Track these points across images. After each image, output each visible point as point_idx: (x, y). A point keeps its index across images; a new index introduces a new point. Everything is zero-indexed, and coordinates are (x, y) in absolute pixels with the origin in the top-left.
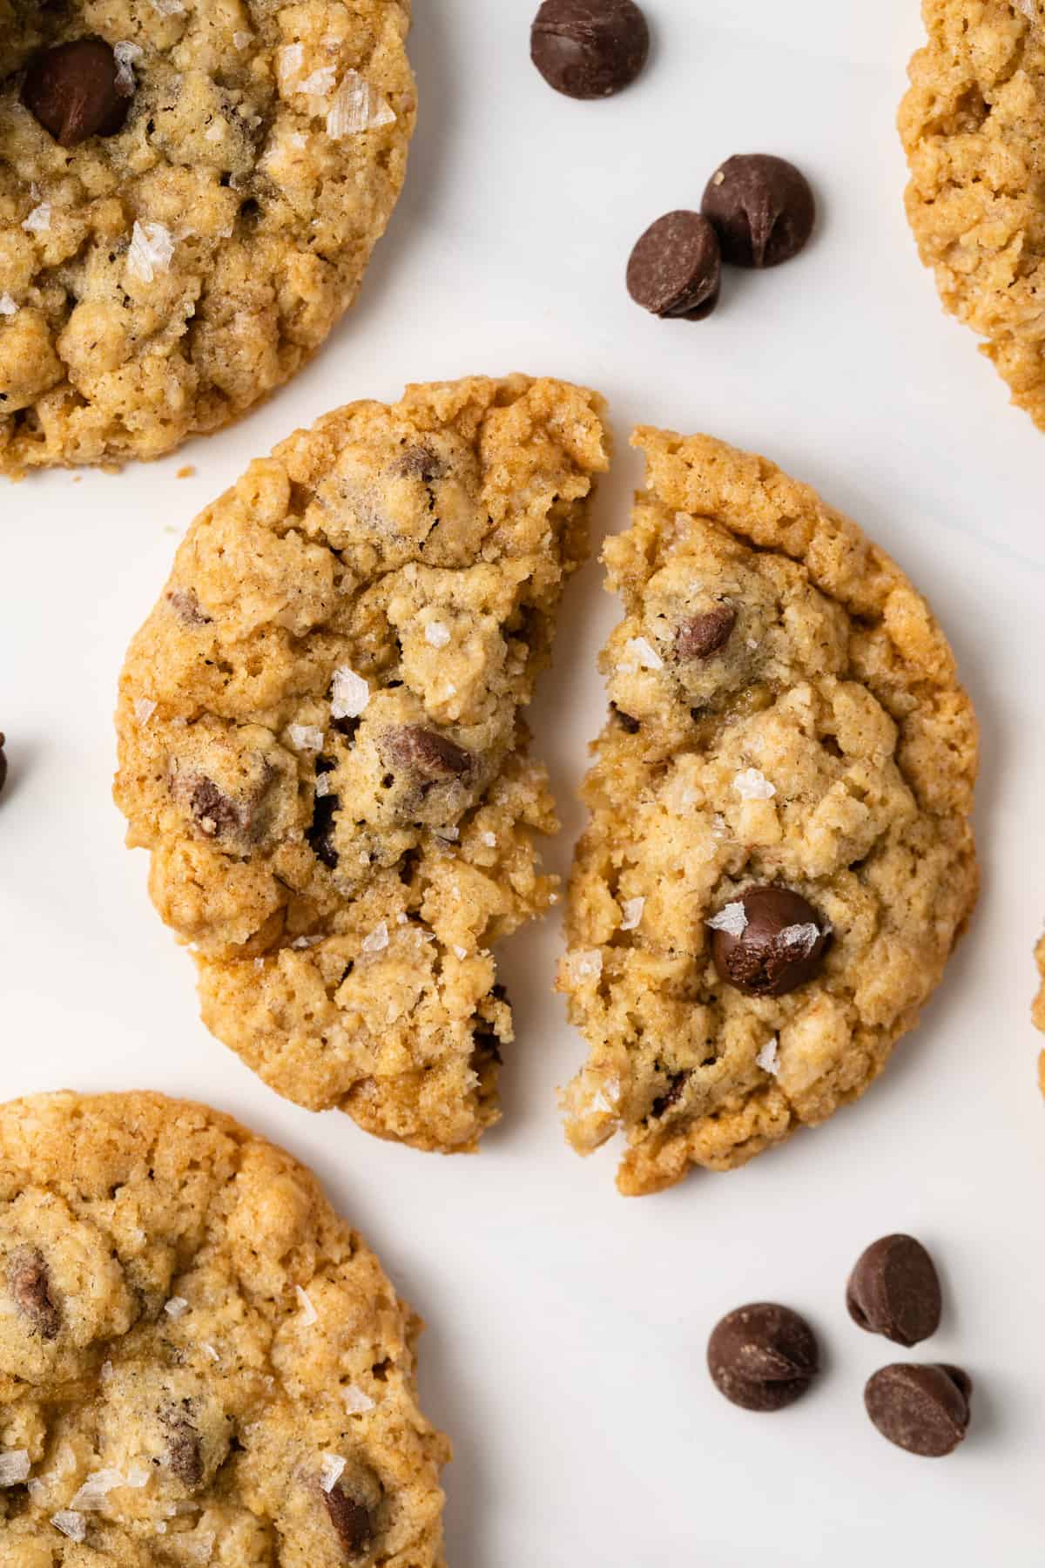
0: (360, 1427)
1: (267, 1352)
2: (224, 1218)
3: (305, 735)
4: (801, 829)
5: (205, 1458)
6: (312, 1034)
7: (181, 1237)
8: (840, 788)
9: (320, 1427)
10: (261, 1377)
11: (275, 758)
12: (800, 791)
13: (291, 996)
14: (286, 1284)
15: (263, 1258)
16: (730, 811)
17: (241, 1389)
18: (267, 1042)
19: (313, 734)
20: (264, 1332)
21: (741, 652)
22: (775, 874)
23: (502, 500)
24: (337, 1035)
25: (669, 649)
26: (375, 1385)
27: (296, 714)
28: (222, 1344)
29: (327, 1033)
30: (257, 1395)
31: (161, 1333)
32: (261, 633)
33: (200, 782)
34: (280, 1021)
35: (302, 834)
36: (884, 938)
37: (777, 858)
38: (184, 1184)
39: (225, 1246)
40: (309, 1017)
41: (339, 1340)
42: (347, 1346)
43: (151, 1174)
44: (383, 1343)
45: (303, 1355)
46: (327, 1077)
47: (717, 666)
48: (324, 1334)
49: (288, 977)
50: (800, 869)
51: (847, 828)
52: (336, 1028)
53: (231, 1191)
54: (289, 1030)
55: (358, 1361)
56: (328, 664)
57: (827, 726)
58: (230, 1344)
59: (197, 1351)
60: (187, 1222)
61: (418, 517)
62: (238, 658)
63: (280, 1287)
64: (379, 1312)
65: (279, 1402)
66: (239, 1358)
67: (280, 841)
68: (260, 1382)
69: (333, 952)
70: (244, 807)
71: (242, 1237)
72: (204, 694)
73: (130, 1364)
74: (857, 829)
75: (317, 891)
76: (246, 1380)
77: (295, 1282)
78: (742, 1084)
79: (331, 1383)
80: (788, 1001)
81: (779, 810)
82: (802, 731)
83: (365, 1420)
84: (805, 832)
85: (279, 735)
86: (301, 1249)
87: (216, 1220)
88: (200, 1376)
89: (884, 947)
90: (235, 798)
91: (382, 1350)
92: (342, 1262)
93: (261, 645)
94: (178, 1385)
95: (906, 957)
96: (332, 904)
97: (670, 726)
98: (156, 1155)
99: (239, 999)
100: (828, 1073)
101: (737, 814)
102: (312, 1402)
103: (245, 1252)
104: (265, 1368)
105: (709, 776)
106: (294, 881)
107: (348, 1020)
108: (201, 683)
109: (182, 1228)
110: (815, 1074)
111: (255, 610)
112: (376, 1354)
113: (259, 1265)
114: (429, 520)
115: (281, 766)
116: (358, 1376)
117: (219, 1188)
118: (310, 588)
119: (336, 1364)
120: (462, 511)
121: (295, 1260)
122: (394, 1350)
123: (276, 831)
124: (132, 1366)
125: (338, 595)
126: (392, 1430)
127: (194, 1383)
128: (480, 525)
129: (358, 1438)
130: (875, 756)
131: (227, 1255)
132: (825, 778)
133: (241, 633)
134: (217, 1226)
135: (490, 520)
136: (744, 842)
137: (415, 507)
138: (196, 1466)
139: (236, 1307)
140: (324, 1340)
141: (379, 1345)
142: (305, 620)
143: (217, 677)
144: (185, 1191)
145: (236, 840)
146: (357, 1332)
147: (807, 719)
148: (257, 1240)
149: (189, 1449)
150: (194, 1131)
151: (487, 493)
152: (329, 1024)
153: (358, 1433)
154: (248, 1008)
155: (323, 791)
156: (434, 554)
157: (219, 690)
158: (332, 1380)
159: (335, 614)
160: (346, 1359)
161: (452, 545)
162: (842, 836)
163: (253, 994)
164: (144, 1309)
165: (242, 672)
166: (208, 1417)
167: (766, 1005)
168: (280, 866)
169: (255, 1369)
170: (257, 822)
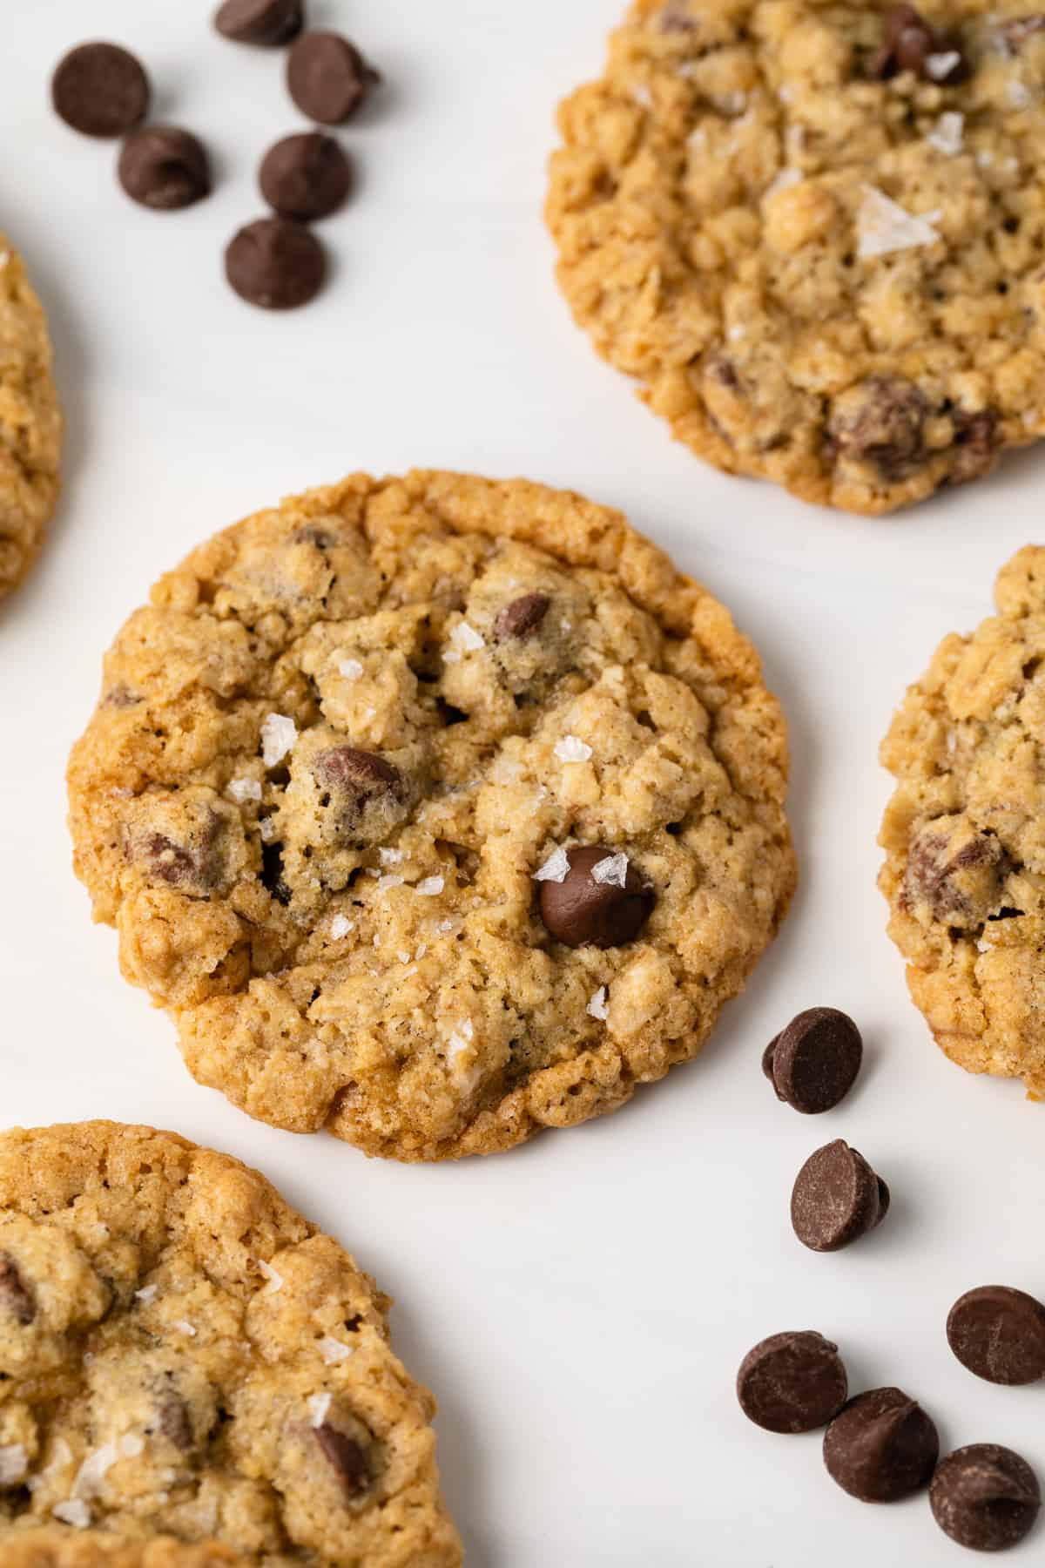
0: (341, 1374)
1: (243, 1321)
2: (182, 1216)
3: (245, 786)
4: (618, 789)
5: (194, 1421)
6: (291, 1049)
7: (143, 1233)
8: (653, 751)
9: (302, 1378)
10: (237, 1345)
11: (219, 806)
12: (616, 754)
13: (266, 1017)
14: (249, 1260)
15: (223, 1240)
16: (552, 780)
17: (220, 1357)
18: (249, 1061)
19: (252, 785)
20: (235, 1306)
21: (556, 634)
22: (597, 836)
23: (392, 556)
24: (315, 1048)
25: (489, 633)
26: (349, 1335)
27: (233, 773)
28: (195, 1321)
29: (306, 1048)
30: (237, 1362)
31: (135, 1318)
32: (188, 693)
33: (154, 838)
34: (259, 1041)
35: (254, 876)
36: (703, 891)
37: (598, 818)
38: (138, 1189)
39: (187, 1240)
40: (285, 1034)
41: (308, 1300)
42: (317, 1304)
43: (106, 1184)
44: (351, 1300)
45: (275, 1319)
46: (311, 1085)
47: (533, 645)
48: (293, 1296)
49: (260, 1002)
50: (619, 826)
51: (660, 784)
52: (313, 1041)
53: (186, 1190)
54: (269, 1049)
55: (329, 1315)
56: (255, 721)
57: (640, 702)
58: (204, 1319)
59: (175, 1331)
60: (146, 1219)
61: (317, 575)
62: (169, 719)
63: (244, 1263)
64: (343, 1274)
65: (258, 1366)
66: (214, 1330)
67: (234, 884)
68: (238, 1350)
69: (300, 978)
70: (195, 851)
71: (201, 1224)
72: (143, 759)
73: (111, 1350)
74: (671, 787)
75: (275, 925)
76: (224, 1348)
77: (258, 1257)
78: (574, 1032)
79: (305, 1340)
80: (614, 953)
81: (598, 774)
82: (617, 703)
83: (344, 1366)
84: (622, 791)
85: (221, 789)
86: (258, 1228)
87: (175, 1218)
88: (179, 1351)
89: (703, 899)
90: (187, 844)
91: (351, 1306)
92: (300, 1240)
93: (190, 704)
94: (159, 1360)
95: (724, 909)
96: (292, 937)
97: (495, 709)
98: (107, 1164)
99: (218, 1026)
100: (655, 1018)
101: (559, 783)
102: (290, 1361)
103: (206, 1239)
104: (241, 1337)
105: (532, 752)
106: (252, 914)
107: (322, 1033)
108: (141, 748)
109: (142, 1224)
110: (644, 1017)
111: (179, 675)
112: (347, 1312)
113: (220, 1246)
114: (328, 576)
115: (226, 814)
116: (331, 1329)
117: (173, 1190)
118: (228, 653)
119: (309, 1320)
120: (357, 569)
121: (255, 1240)
122: (361, 1305)
123: (230, 874)
124: (113, 1353)
125: (255, 659)
126: (373, 1371)
127: (174, 1357)
128: (374, 580)
129: (340, 1384)
130: (687, 729)
131: (190, 1248)
132: (639, 746)
133: (171, 695)
134: (176, 1223)
135: (384, 577)
136: (566, 804)
137: (313, 565)
138: (186, 1426)
139: (205, 1288)
140: (292, 1302)
141: (348, 1303)
142: (228, 678)
143: (154, 741)
144: (140, 1194)
145: (193, 882)
146: (323, 1291)
147: (621, 692)
148: (214, 1223)
149: (176, 1411)
150: (140, 1140)
151: (377, 552)
152: (306, 1039)
153: (340, 1379)
154: (227, 1034)
155: (267, 835)
156: (336, 609)
157: (158, 753)
158: (307, 1337)
159: (256, 677)
160: (317, 1315)
161: (352, 599)
162: (658, 794)
163: (230, 1020)
164: (116, 1297)
165: (176, 732)
166: (193, 1383)
167: (593, 955)
168: (237, 902)
169: (230, 1337)
170: (211, 864)
